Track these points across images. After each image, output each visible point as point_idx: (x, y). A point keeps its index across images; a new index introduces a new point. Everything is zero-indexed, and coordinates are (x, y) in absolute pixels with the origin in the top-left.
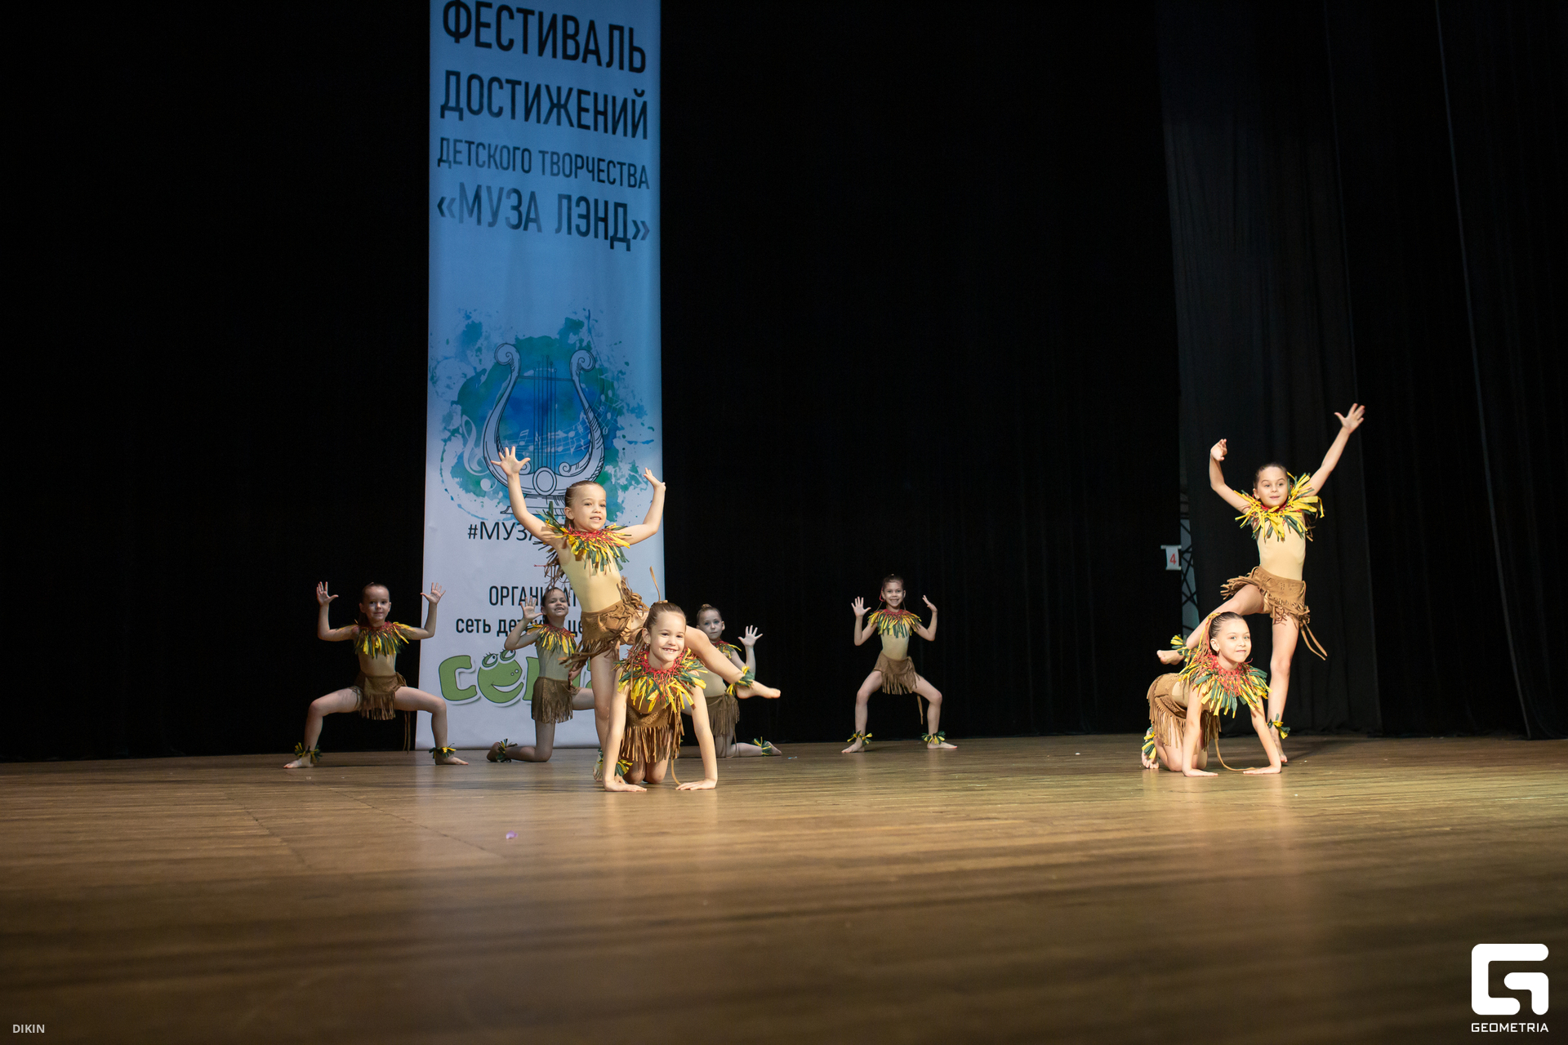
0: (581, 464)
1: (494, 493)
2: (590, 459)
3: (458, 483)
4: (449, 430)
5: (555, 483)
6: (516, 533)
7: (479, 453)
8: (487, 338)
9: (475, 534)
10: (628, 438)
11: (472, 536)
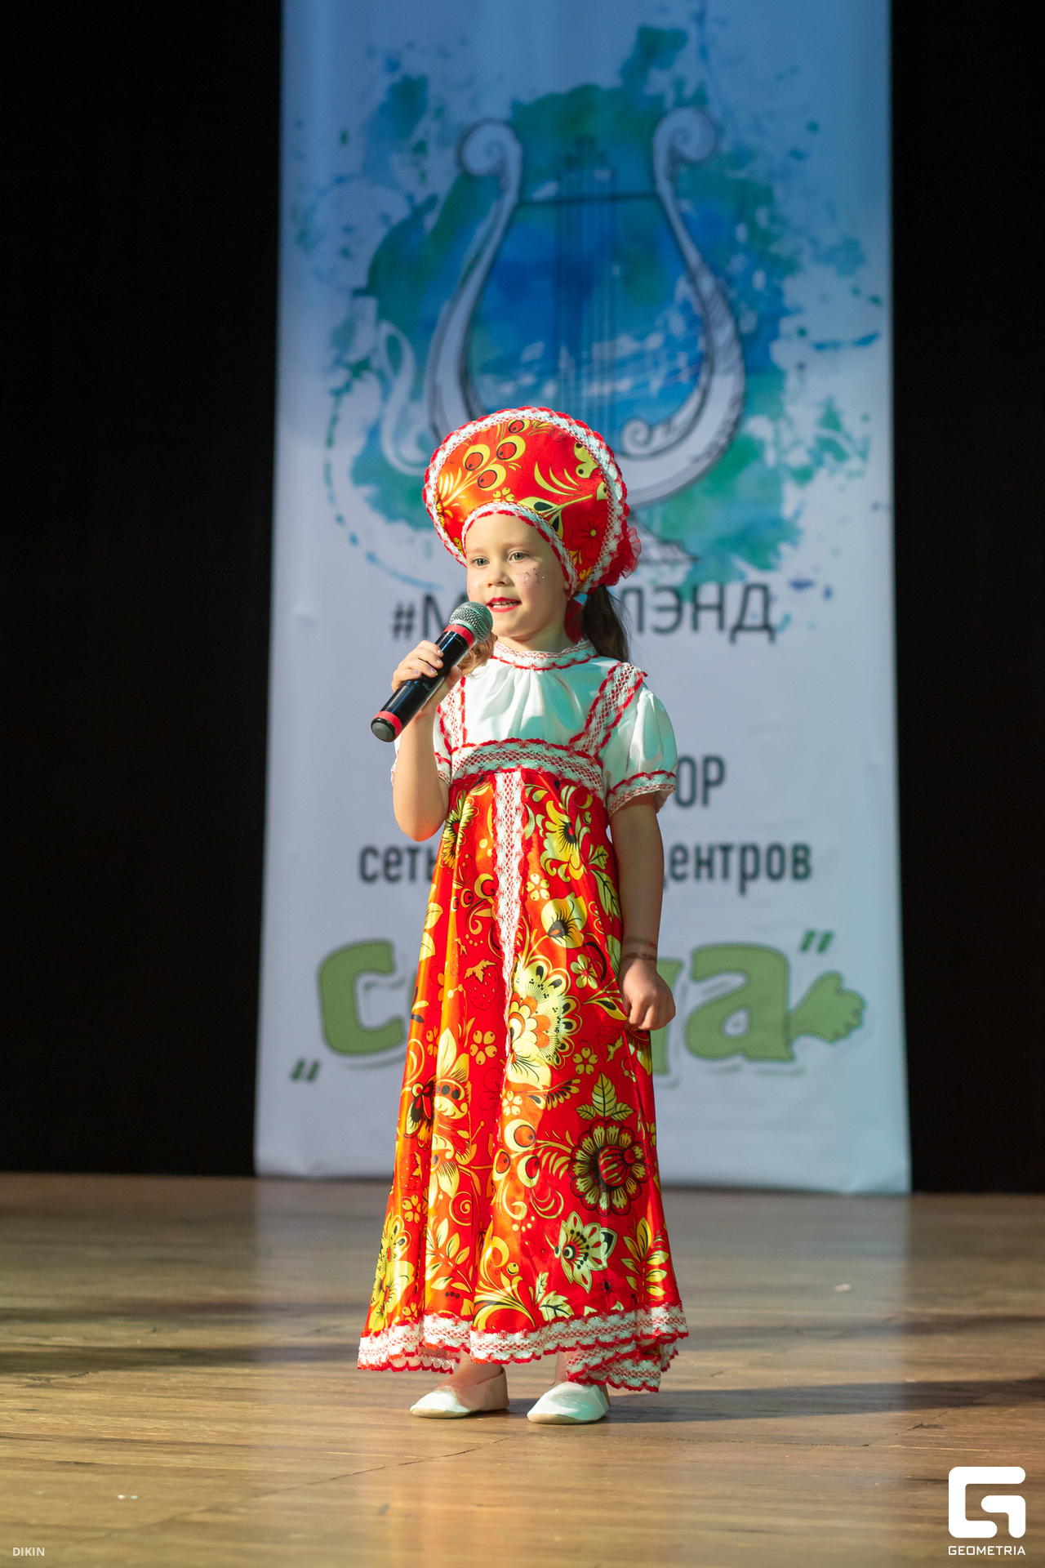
0: (680, 419)
2: (703, 404)
3: (367, 499)
4: (347, 366)
7: (420, 416)
8: (440, 112)
9: (409, 628)
10: (816, 335)
11: (403, 632)
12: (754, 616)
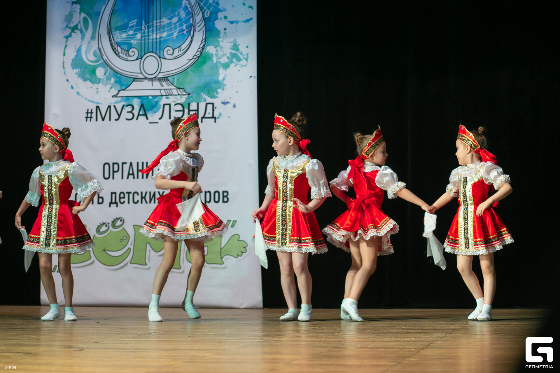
0: (183, 47)
1: (107, 80)
2: (191, 41)
3: (76, 73)
4: (69, 28)
5: (160, 66)
6: (125, 115)
7: (95, 46)
9: (91, 117)
10: (229, 19)
11: (89, 119)
12: (209, 114)
